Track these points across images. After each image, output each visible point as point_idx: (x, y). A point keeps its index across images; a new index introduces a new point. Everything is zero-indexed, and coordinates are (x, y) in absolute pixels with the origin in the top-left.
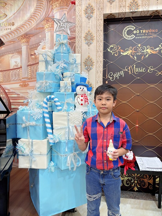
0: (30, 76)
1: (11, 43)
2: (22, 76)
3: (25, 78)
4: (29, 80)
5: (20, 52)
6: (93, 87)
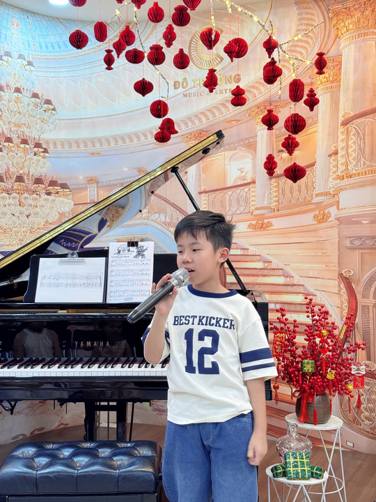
0: (274, 204)
1: (232, 125)
2: (254, 203)
3: (262, 208)
4: (273, 214)
5: (251, 146)
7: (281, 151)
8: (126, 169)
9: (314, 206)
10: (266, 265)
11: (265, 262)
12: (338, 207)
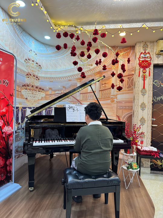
1: (90, 77)
6: (146, 105)
7: (103, 84)
8: (59, 86)
9: (110, 98)
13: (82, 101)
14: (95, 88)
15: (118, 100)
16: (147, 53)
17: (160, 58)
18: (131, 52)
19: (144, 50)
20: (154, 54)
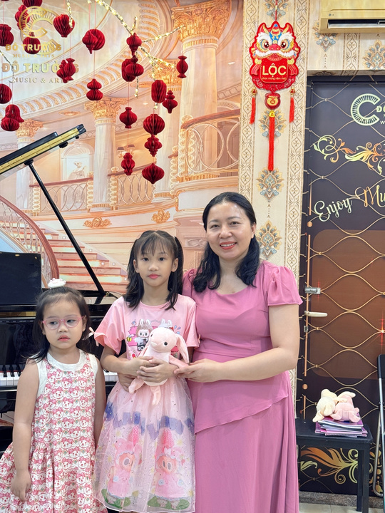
0: (113, 202)
1: (68, 117)
2: (91, 200)
3: (100, 206)
6: (278, 236)
7: (121, 149)
9: (153, 206)
10: (103, 264)
11: (102, 261)
12: (177, 208)
13: (40, 217)
14: (92, 161)
15: (182, 215)
16: (282, 26)
17: (333, 48)
18: (232, 20)
19: (272, 15)
20: (311, 31)
